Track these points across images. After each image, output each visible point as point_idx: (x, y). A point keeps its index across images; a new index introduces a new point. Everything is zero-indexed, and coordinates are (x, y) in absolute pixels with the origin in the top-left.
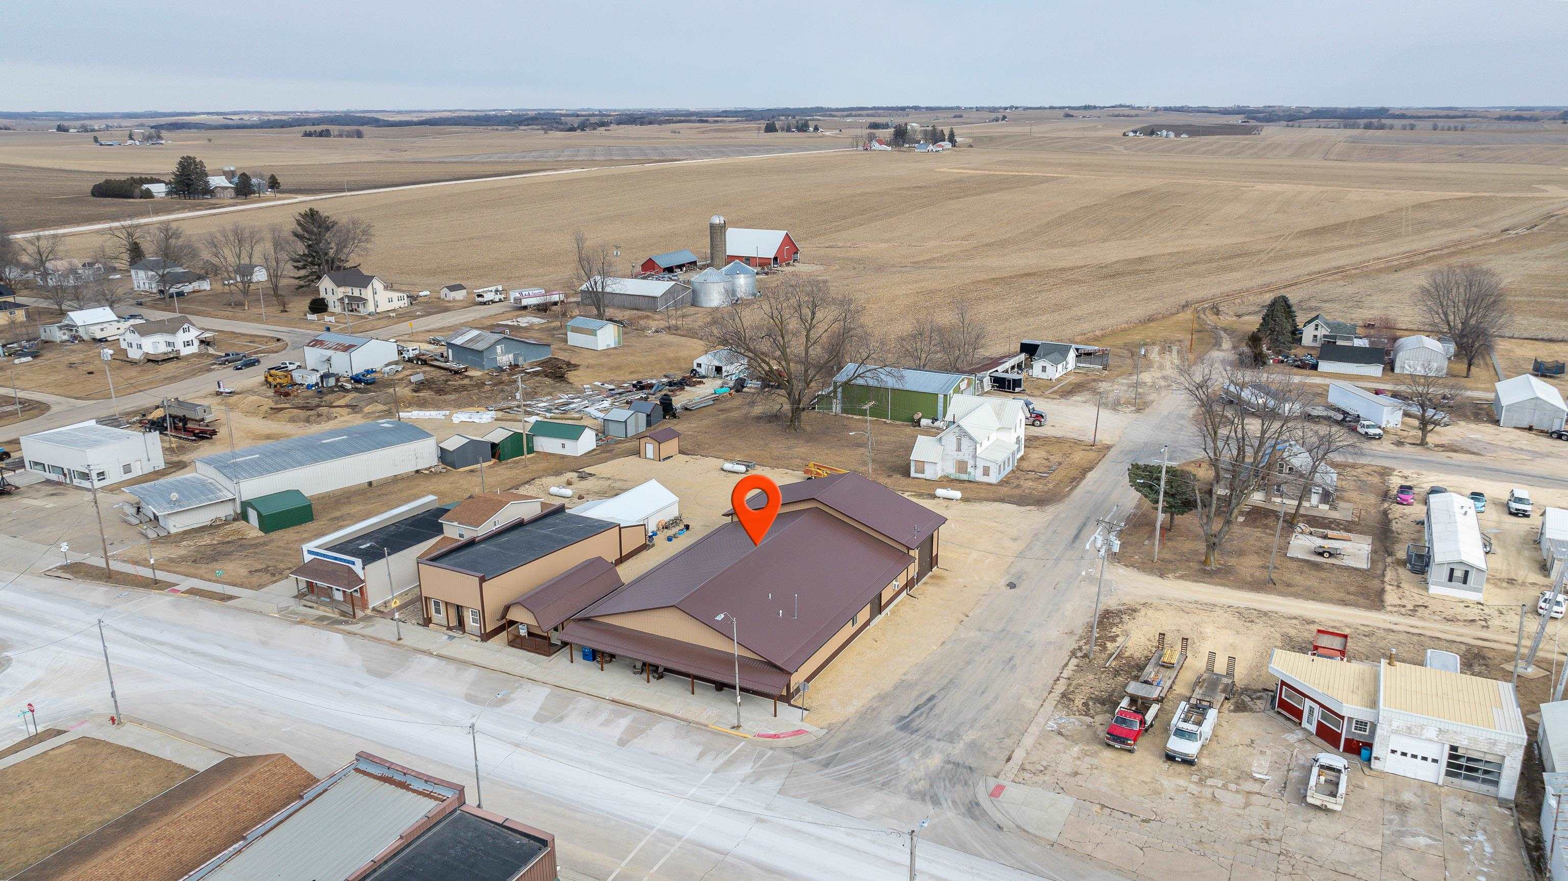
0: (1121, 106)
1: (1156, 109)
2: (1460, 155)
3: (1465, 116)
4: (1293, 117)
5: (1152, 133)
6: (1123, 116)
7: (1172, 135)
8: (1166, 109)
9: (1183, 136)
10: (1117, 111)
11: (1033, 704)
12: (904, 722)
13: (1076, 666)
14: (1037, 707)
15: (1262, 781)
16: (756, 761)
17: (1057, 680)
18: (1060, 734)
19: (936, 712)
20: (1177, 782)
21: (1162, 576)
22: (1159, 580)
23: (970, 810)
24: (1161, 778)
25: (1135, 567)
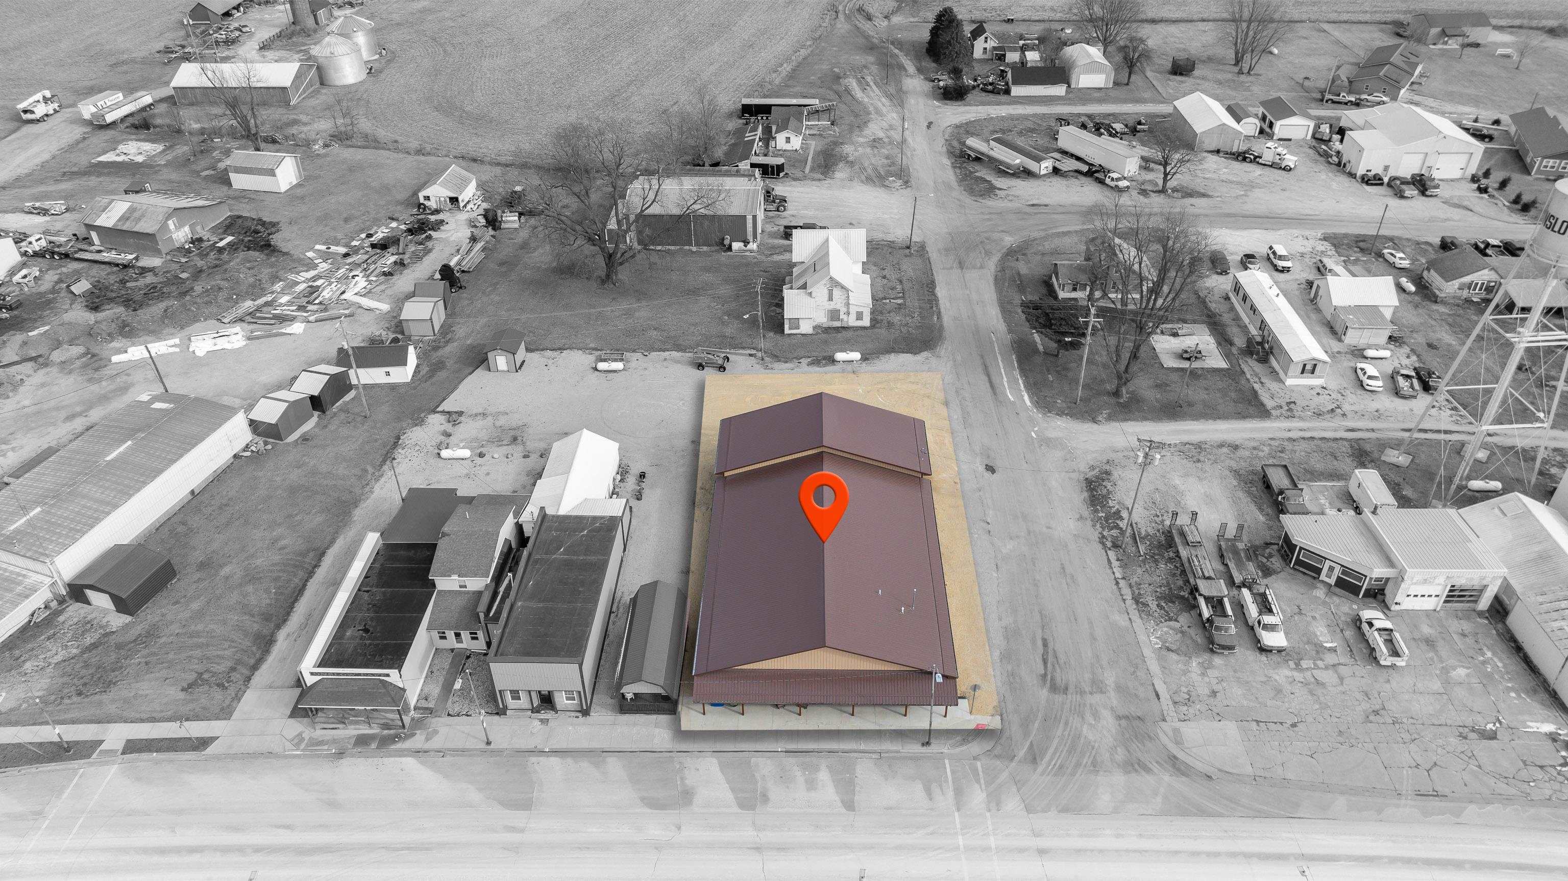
11: (1122, 621)
12: (1048, 682)
13: (1118, 560)
14: (1128, 622)
15: (1333, 650)
16: (978, 781)
17: (1117, 583)
18: (1169, 649)
19: (1062, 661)
20: (1282, 674)
21: (1094, 420)
22: (1096, 426)
23: (1175, 766)
24: (1271, 672)
25: (1067, 414)
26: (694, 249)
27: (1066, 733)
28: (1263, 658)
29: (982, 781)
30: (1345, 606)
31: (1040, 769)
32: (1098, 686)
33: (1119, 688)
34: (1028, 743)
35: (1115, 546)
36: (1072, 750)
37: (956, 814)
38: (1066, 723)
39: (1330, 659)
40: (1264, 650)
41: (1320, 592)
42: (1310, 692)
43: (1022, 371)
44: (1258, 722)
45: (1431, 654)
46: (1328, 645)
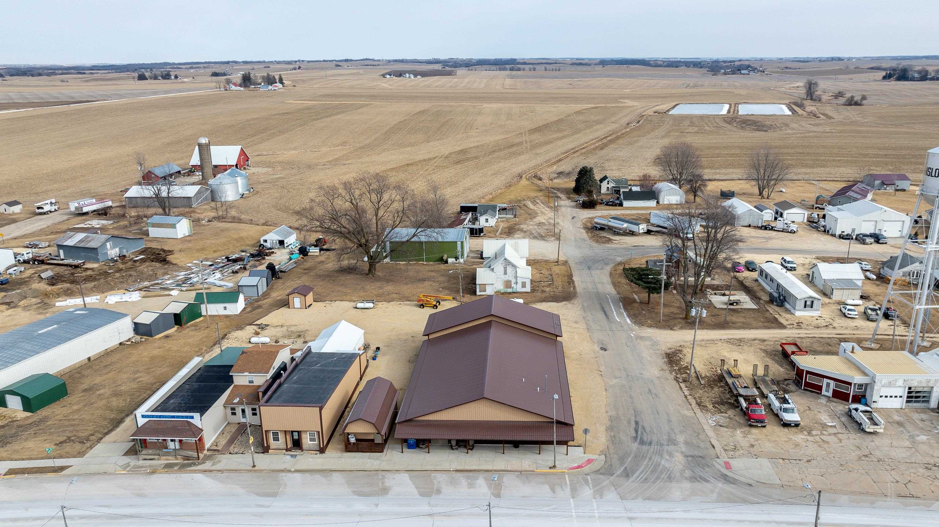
0: (367, 59)
1: (389, 61)
2: (571, 84)
3: (556, 63)
4: (469, 64)
5: (400, 75)
6: (371, 65)
7: (412, 76)
8: (396, 61)
9: (418, 77)
10: (366, 62)
11: (690, 413)
12: (638, 440)
13: (686, 387)
14: (693, 414)
15: (835, 427)
16: (588, 485)
17: (686, 397)
18: (721, 426)
19: (648, 430)
20: (799, 437)
21: (671, 329)
22: (672, 332)
23: (725, 479)
24: (791, 437)
25: (654, 327)
26: (425, 263)
27: (650, 463)
28: (786, 430)
29: (591, 485)
30: (840, 407)
31: (632, 479)
32: (672, 442)
33: (686, 443)
34: (623, 468)
35: (684, 381)
36: (654, 471)
37: (572, 500)
38: (650, 459)
39: (834, 431)
40: (786, 425)
41: (823, 401)
42: (820, 446)
43: (626, 309)
44: (783, 459)
45: (901, 429)
46: (830, 424)
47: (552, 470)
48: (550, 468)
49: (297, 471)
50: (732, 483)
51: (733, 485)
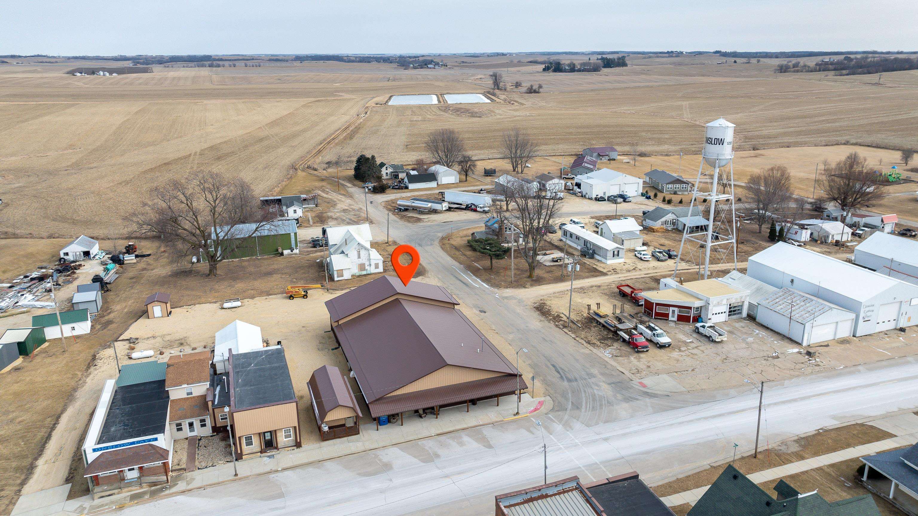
5: (93, 73)
11: (587, 351)
12: (565, 379)
13: (570, 331)
14: (590, 351)
15: (692, 342)
16: (554, 422)
17: (575, 339)
18: (616, 356)
19: (567, 370)
20: (675, 354)
21: (525, 287)
22: (527, 289)
23: (649, 395)
24: (669, 355)
25: (510, 287)
26: (259, 258)
27: (587, 395)
28: (663, 351)
29: (556, 421)
30: (688, 328)
31: (583, 410)
32: (591, 375)
33: (602, 374)
34: (570, 403)
35: (565, 327)
36: (594, 400)
37: (551, 436)
38: (585, 391)
39: (694, 345)
40: (662, 346)
41: (672, 324)
42: (692, 358)
43: (476, 276)
44: (676, 372)
45: (734, 336)
46: (689, 341)
47: (517, 417)
48: (515, 415)
49: (284, 469)
50: (655, 397)
51: (656, 399)
